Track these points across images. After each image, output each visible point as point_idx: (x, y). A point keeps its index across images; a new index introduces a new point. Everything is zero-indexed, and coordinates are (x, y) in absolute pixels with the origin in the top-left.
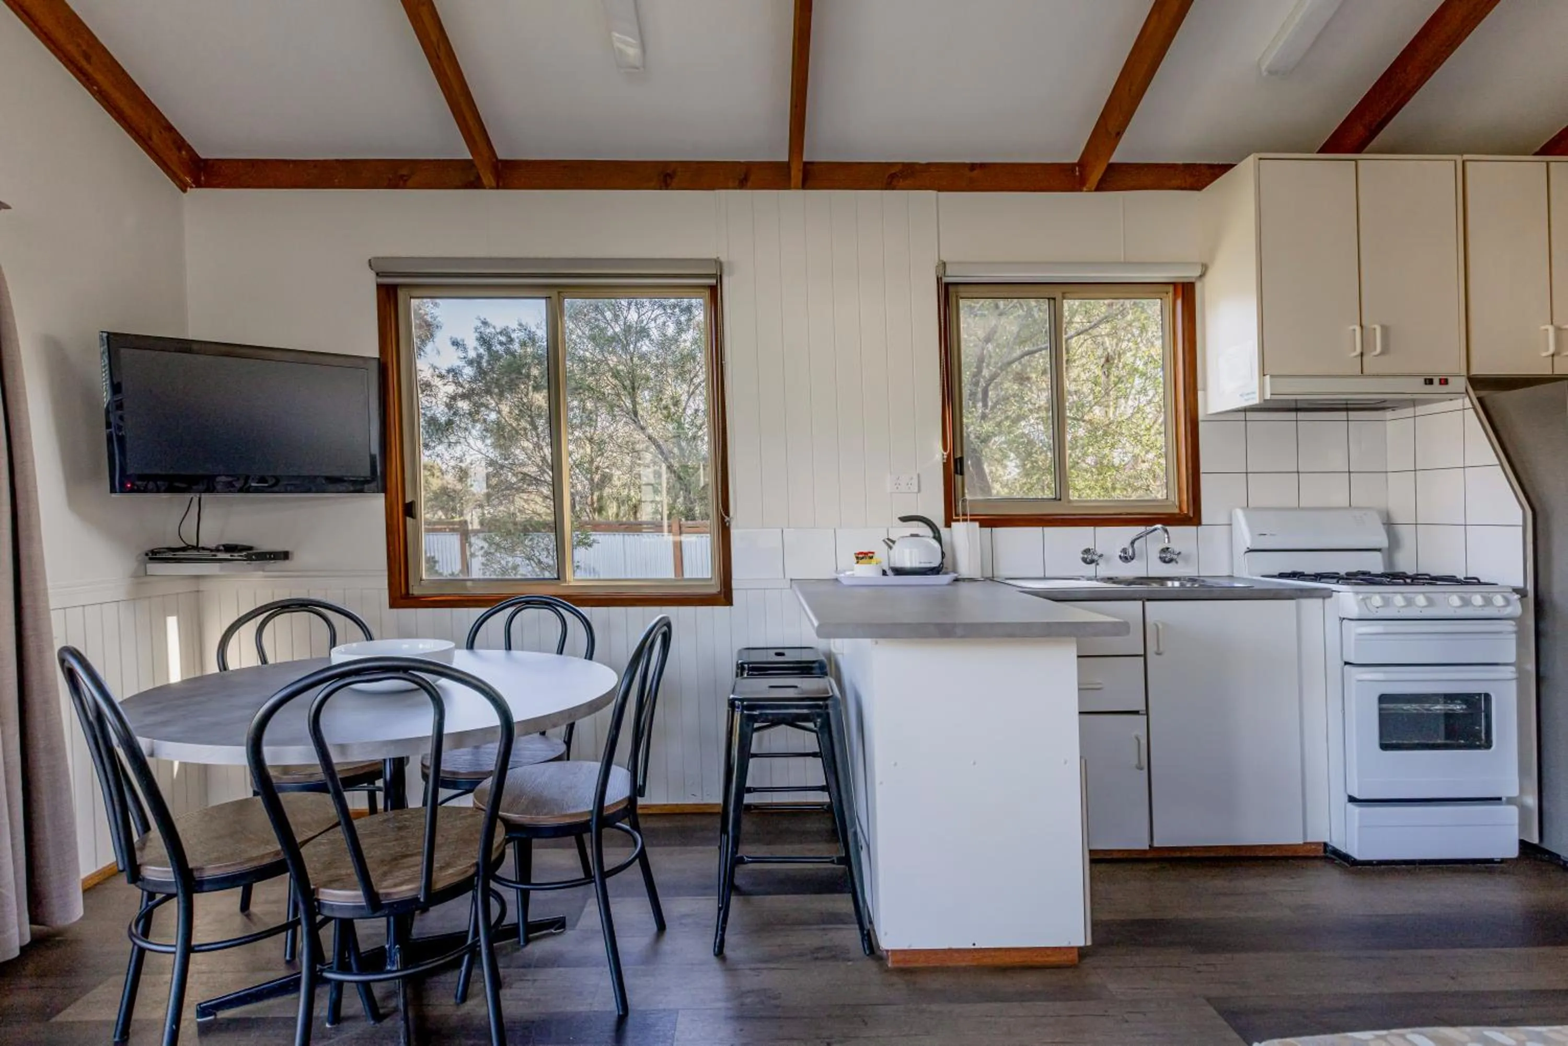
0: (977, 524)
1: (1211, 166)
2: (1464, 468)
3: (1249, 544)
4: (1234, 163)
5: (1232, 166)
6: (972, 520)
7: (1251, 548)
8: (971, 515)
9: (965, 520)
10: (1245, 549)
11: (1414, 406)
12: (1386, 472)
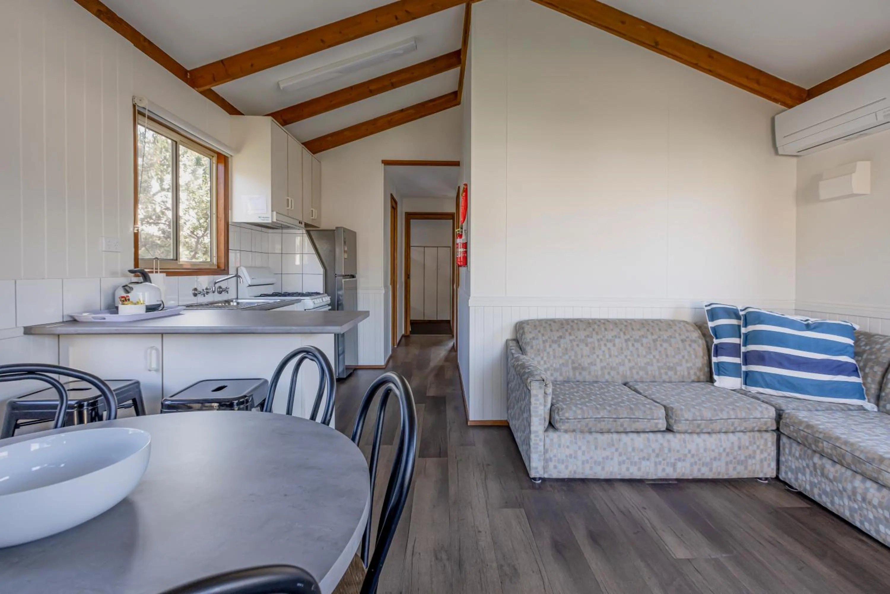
0: (165, 274)
1: (239, 112)
2: (302, 254)
3: (250, 283)
4: (244, 114)
5: (243, 114)
6: (161, 272)
7: (250, 285)
8: (160, 269)
9: (157, 272)
10: (248, 285)
11: (282, 229)
12: (268, 253)
